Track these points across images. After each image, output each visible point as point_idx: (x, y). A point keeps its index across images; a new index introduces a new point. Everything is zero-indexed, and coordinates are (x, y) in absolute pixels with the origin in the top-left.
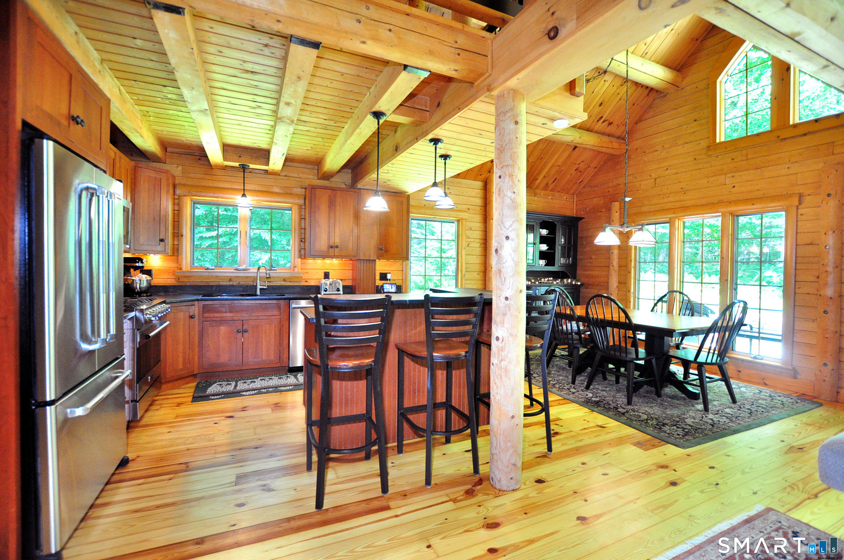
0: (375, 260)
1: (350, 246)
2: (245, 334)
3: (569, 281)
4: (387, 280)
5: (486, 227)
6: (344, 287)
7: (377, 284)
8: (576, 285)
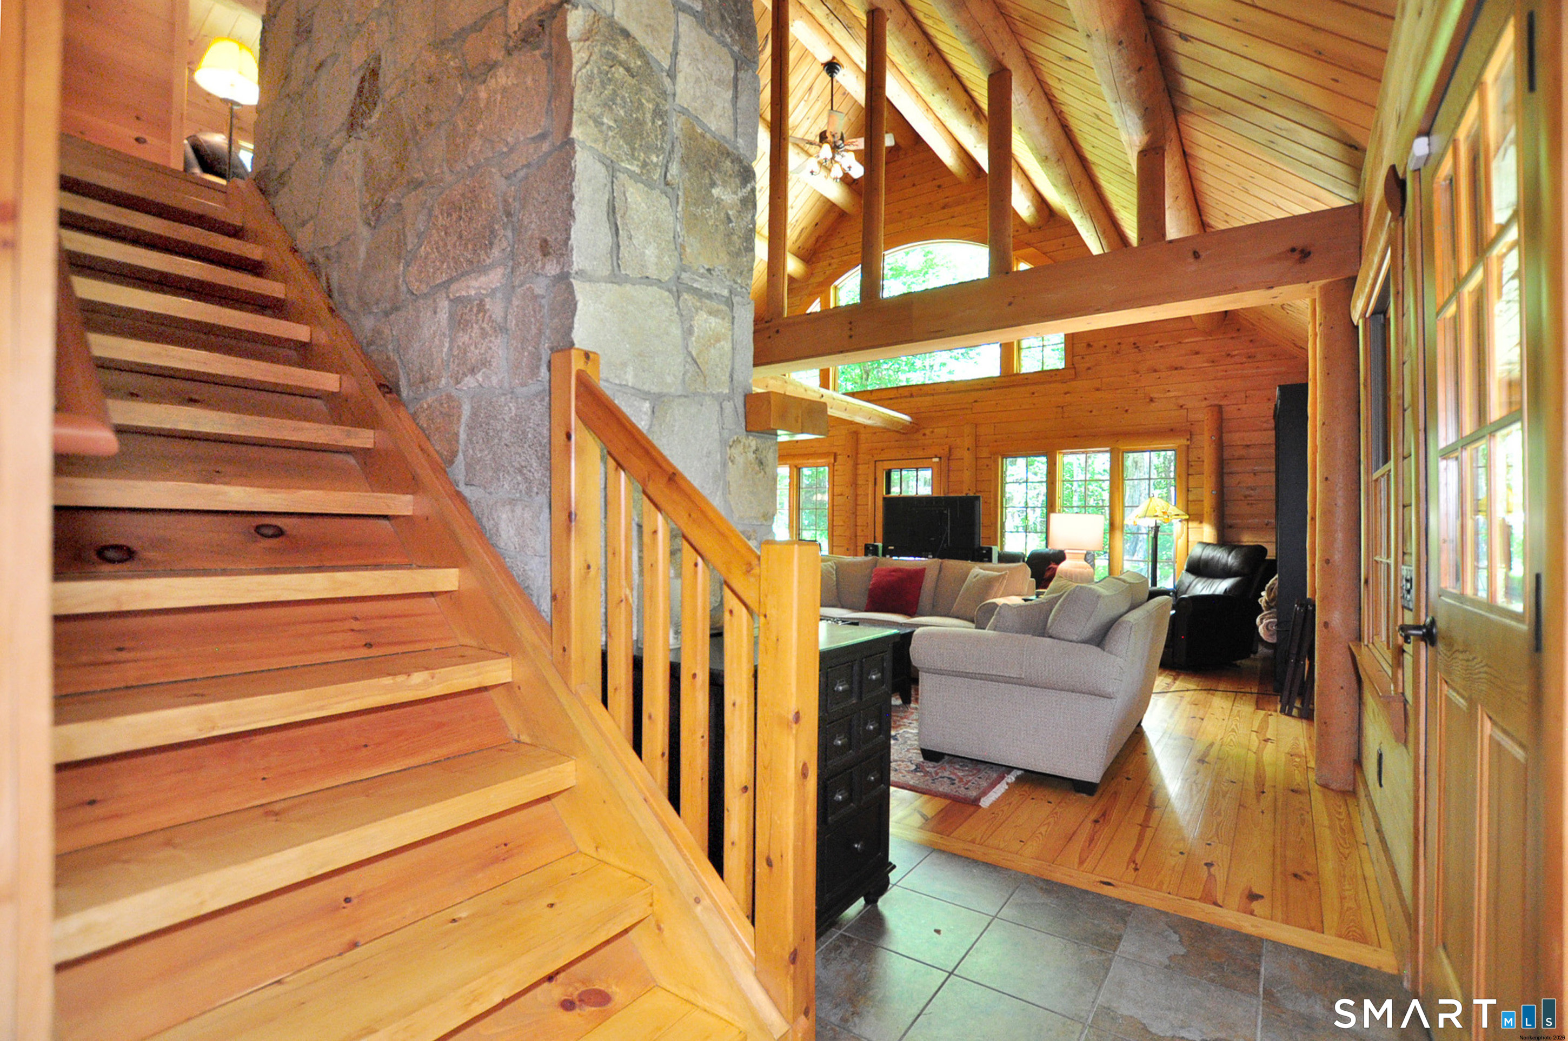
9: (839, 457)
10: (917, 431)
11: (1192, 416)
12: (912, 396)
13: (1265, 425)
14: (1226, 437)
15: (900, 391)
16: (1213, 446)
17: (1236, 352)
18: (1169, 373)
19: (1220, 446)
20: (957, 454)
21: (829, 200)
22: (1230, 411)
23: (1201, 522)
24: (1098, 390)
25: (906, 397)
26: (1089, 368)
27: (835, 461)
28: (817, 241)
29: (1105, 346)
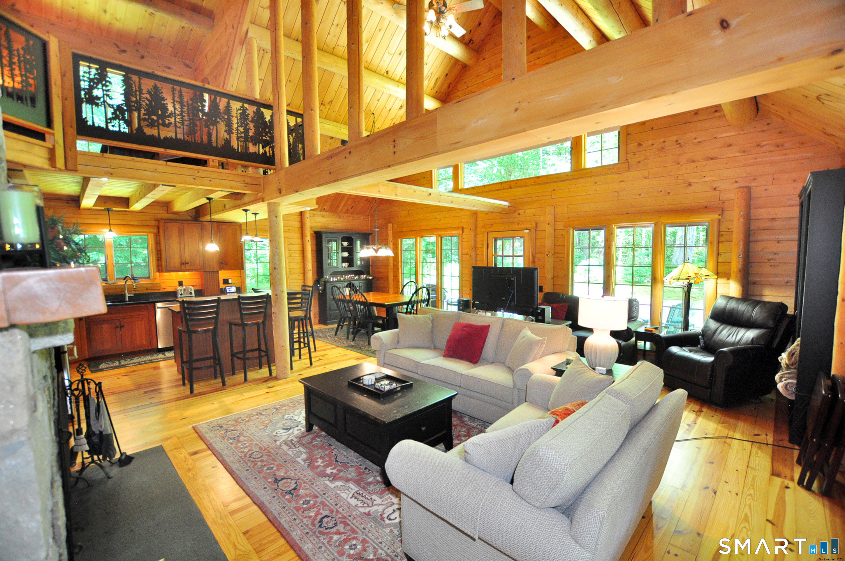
0: (218, 271)
1: (198, 262)
2: (123, 329)
3: (365, 276)
4: (229, 284)
5: (303, 242)
6: (195, 291)
7: (221, 287)
8: (369, 279)
9: (465, 230)
10: (515, 211)
11: (724, 196)
12: (511, 188)
13: (790, 202)
14: (753, 212)
15: (503, 185)
16: (742, 220)
17: (764, 143)
18: (704, 163)
19: (748, 219)
20: (541, 227)
21: (453, 57)
22: (758, 191)
23: (728, 279)
24: (646, 178)
25: (507, 189)
26: (639, 162)
27: (463, 232)
28: (449, 87)
29: (653, 145)
